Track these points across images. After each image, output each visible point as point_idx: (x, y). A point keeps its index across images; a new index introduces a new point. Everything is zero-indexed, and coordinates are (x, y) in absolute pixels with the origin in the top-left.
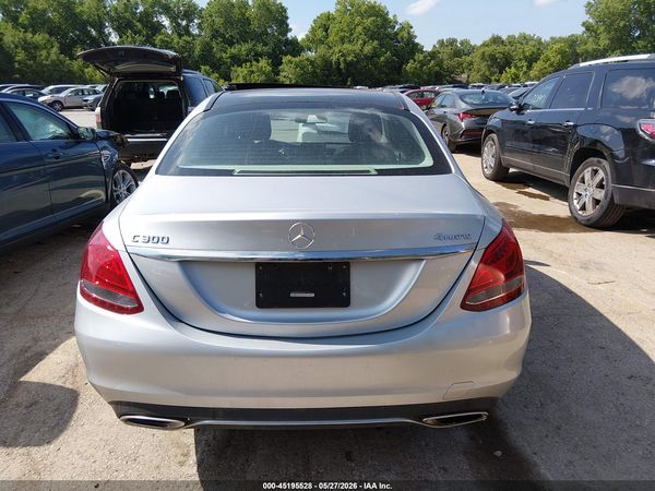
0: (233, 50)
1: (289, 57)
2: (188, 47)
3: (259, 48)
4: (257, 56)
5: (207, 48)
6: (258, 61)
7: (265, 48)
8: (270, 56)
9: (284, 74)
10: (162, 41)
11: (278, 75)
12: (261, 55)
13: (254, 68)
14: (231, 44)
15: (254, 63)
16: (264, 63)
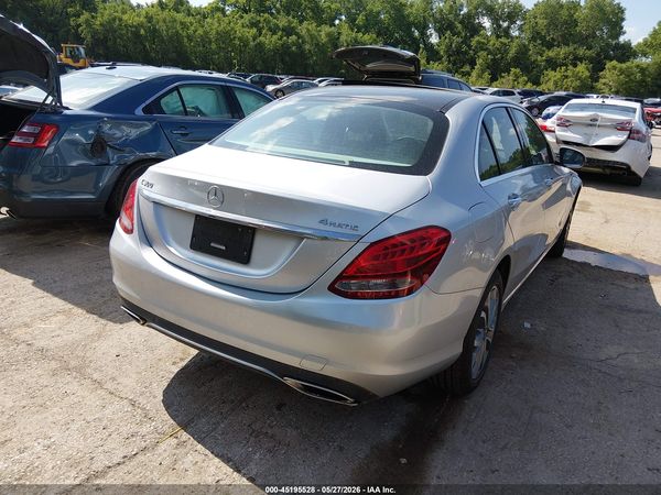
0: (551, 54)
1: (614, 62)
2: (504, 49)
3: (581, 52)
4: (576, 60)
5: (523, 50)
6: (575, 66)
7: (588, 53)
8: (591, 60)
9: (603, 81)
10: (479, 42)
11: (597, 81)
12: (581, 60)
13: (569, 73)
14: (550, 46)
15: (570, 67)
16: (582, 69)
